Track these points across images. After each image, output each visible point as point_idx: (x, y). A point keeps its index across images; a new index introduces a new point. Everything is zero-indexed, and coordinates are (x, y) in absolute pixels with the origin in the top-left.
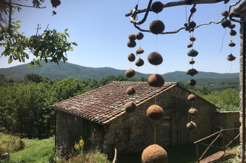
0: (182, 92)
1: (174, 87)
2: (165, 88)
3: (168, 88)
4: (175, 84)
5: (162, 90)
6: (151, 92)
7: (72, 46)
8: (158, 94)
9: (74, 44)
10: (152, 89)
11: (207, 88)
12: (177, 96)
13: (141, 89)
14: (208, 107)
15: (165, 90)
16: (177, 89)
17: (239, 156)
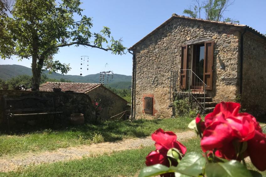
0: (104, 91)
1: (100, 86)
2: (93, 88)
3: (95, 87)
4: (99, 85)
5: (91, 89)
6: (83, 90)
7: (70, 69)
8: (88, 91)
9: (71, 68)
10: (84, 88)
11: (127, 91)
12: (101, 93)
13: (75, 88)
14: (122, 102)
15: (93, 89)
16: (101, 89)
17: (130, 119)
